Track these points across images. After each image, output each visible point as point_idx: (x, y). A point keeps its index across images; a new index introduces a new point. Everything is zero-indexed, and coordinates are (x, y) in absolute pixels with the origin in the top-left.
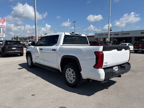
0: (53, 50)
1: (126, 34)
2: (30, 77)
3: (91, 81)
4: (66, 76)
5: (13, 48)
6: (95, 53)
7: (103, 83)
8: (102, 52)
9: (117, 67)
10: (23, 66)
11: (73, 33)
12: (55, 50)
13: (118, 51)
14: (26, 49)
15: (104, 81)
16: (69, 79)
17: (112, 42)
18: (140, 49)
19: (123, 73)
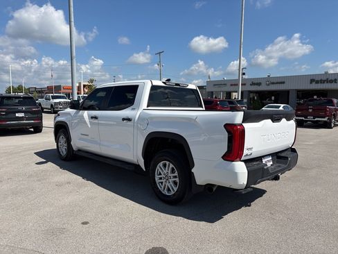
0: (124, 119)
1: (277, 83)
2: (69, 183)
3: (214, 189)
4: (156, 179)
5: (17, 115)
6: (227, 126)
7: (243, 193)
8: (241, 125)
9: (271, 158)
10: (46, 156)
11: (169, 80)
12: (129, 120)
13: (273, 122)
14: (55, 118)
15: (246, 188)
16: (163, 187)
17: (245, 100)
18: (310, 118)
19: (283, 171)
